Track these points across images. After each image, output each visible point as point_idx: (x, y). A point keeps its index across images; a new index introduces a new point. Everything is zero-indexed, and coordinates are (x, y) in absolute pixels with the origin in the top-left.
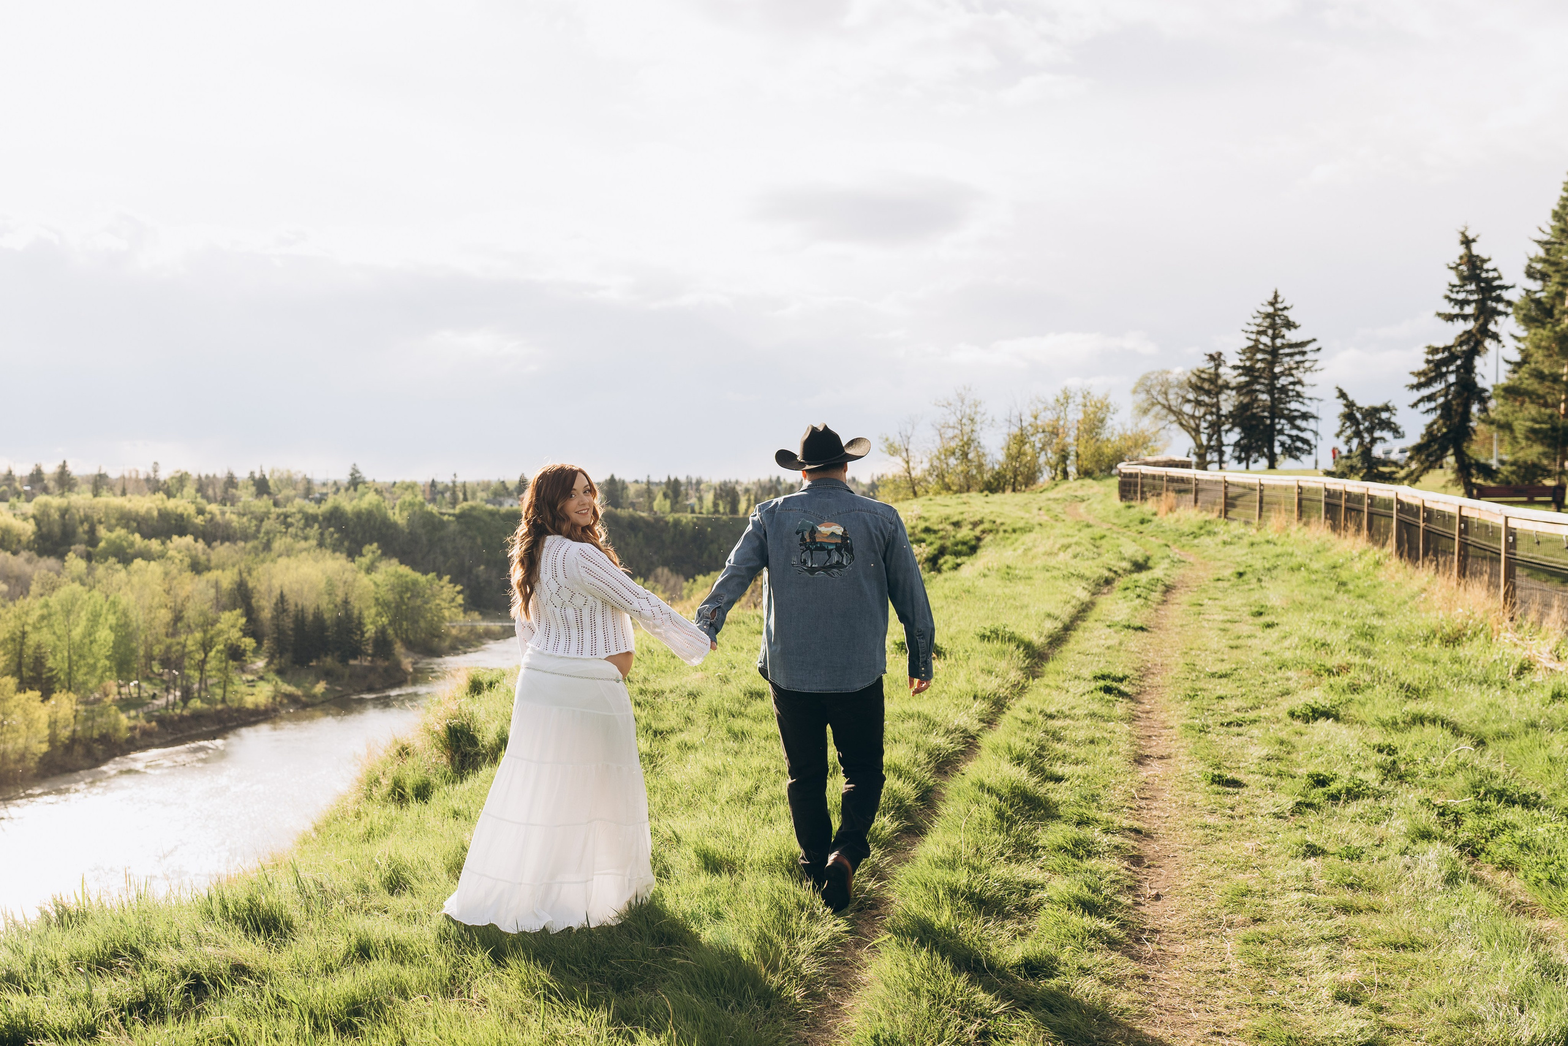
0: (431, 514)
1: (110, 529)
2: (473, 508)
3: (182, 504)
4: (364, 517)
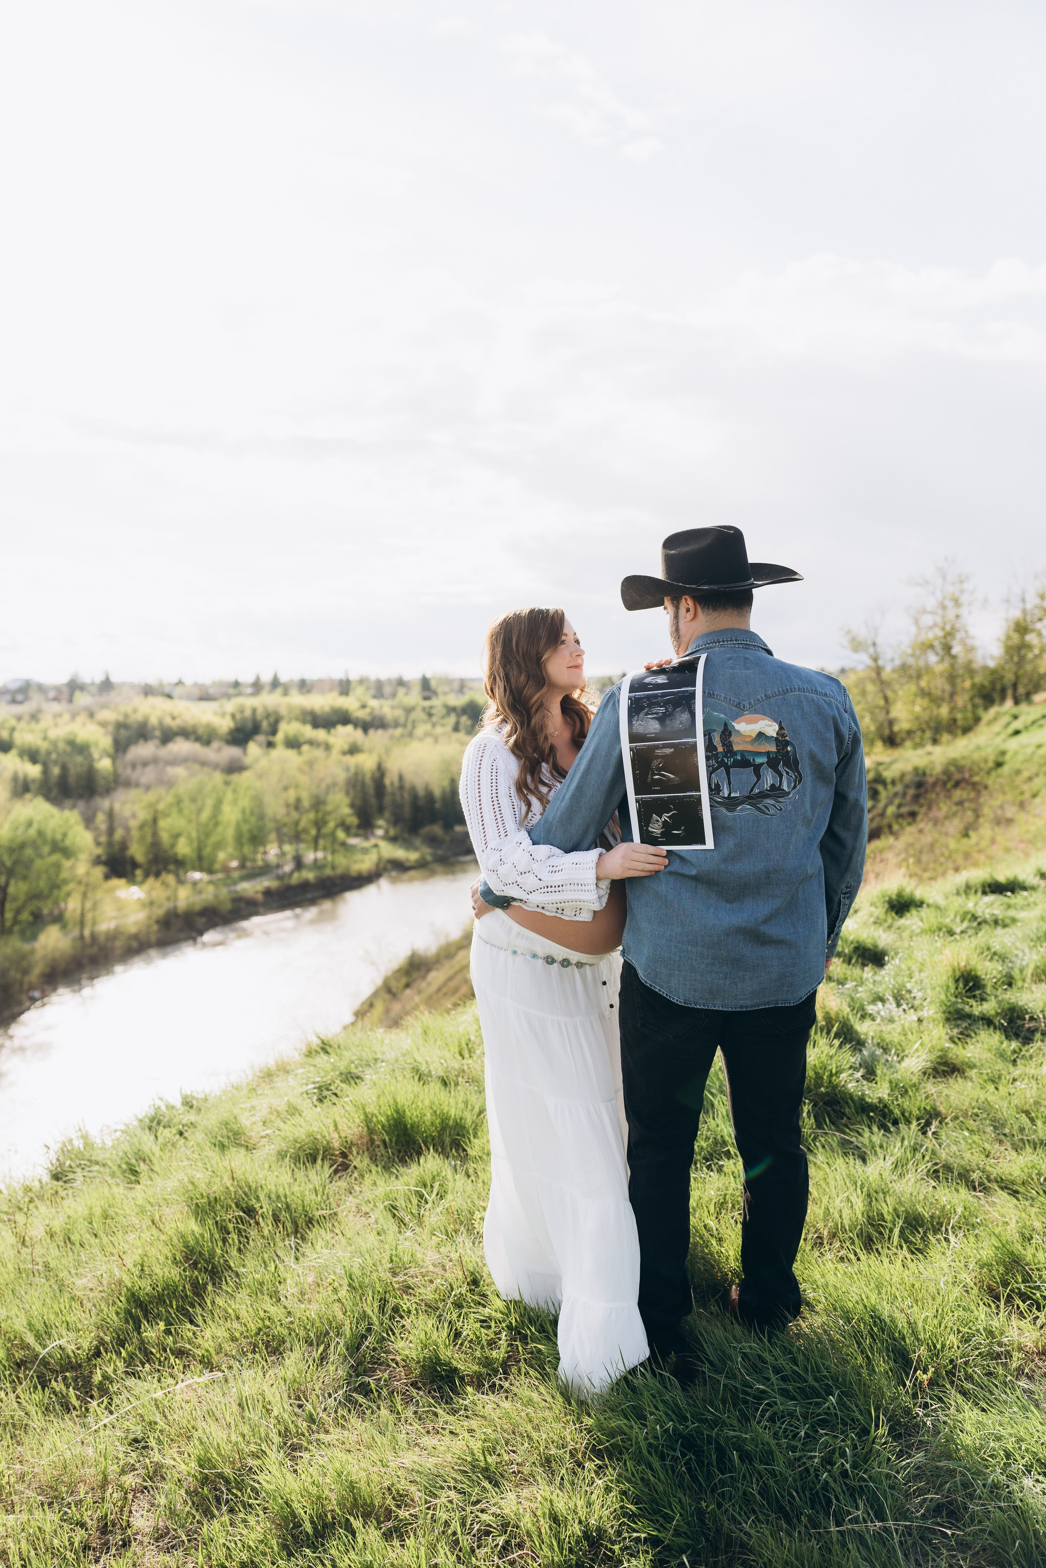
1: (289, 723)
3: (350, 703)
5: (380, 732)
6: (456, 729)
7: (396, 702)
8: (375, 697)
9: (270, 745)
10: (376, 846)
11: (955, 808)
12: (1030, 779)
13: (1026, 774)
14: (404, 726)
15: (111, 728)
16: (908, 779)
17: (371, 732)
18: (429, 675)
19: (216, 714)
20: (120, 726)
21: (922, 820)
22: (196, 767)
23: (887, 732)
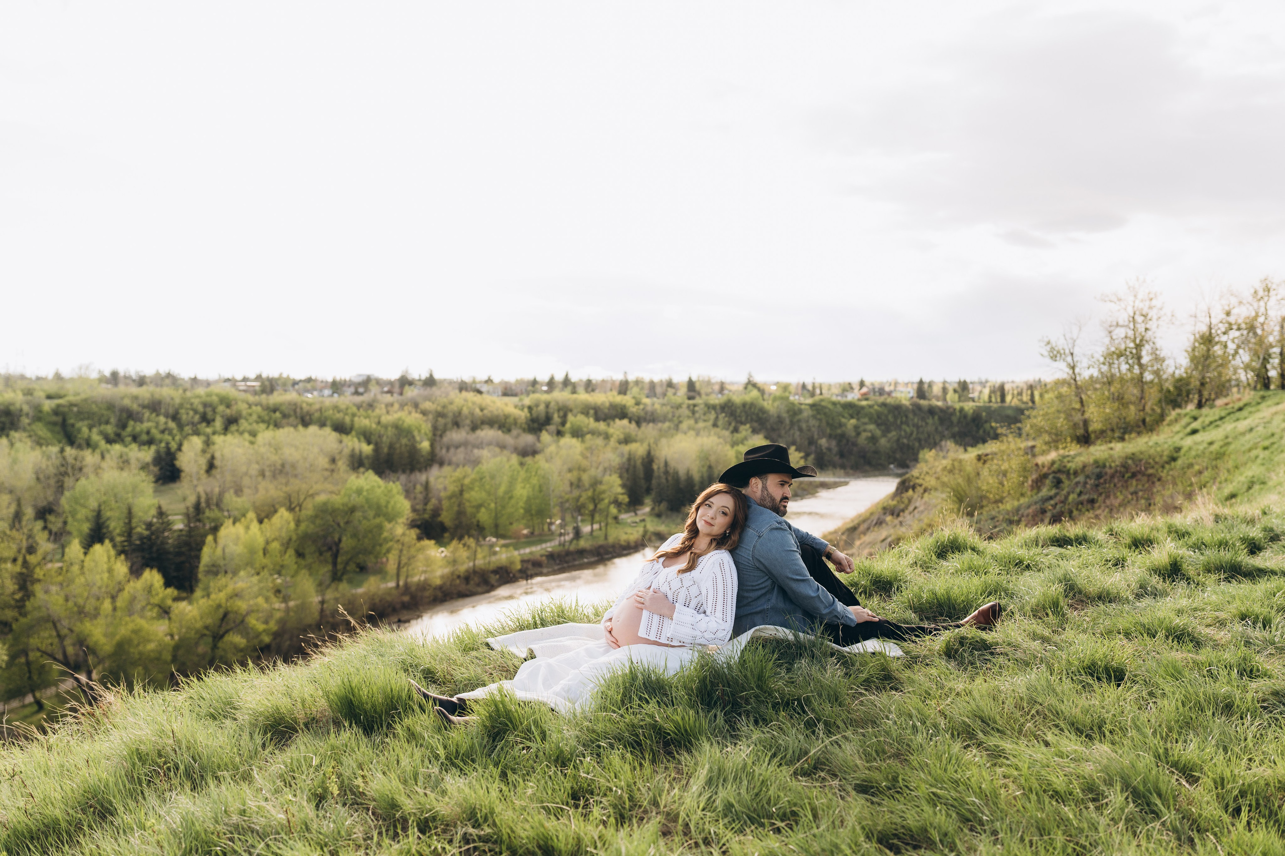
0: (793, 404)
1: (575, 416)
2: (822, 400)
3: (627, 400)
4: (747, 407)
5: (651, 425)
6: (715, 425)
7: (665, 400)
8: (647, 397)
9: (559, 433)
10: (643, 520)
11: (1130, 497)
12: (1200, 472)
13: (1197, 467)
14: (670, 420)
15: (431, 417)
16: (1089, 470)
17: (644, 425)
18: (694, 379)
19: (516, 407)
20: (440, 415)
21: (1099, 507)
22: (497, 450)
23: (1080, 432)
